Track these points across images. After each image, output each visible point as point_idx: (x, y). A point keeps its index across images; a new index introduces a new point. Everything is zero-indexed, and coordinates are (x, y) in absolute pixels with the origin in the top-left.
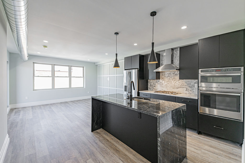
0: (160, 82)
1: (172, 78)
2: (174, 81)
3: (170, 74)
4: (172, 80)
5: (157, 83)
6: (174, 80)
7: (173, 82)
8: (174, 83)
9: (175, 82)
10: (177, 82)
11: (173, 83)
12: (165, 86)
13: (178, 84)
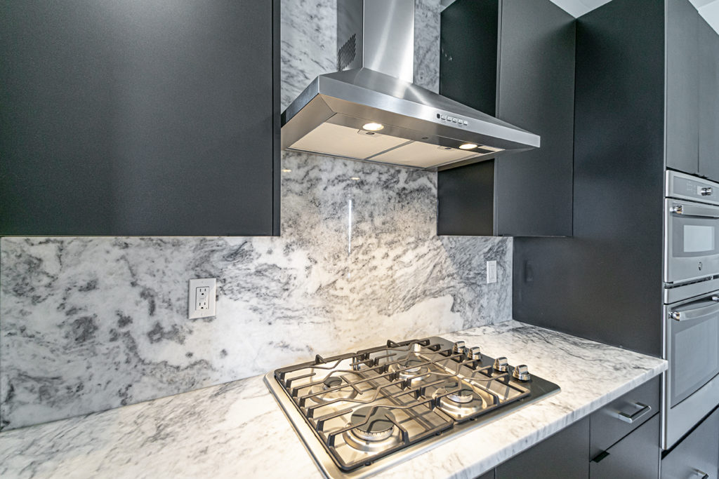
0: (252, 267)
1: (378, 221)
2: (391, 244)
3: (361, 184)
4: (374, 240)
5: (214, 285)
6: (387, 238)
7: (378, 253)
8: (388, 262)
9: (392, 254)
10: (406, 259)
11: (382, 271)
12: (318, 302)
13: (411, 270)
